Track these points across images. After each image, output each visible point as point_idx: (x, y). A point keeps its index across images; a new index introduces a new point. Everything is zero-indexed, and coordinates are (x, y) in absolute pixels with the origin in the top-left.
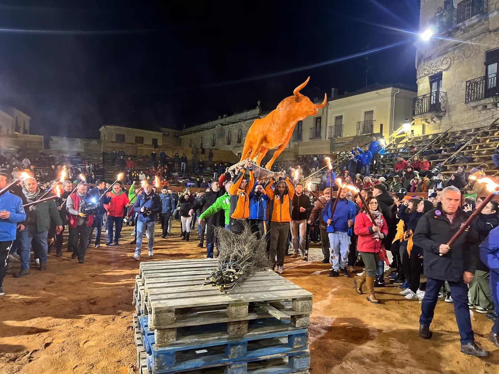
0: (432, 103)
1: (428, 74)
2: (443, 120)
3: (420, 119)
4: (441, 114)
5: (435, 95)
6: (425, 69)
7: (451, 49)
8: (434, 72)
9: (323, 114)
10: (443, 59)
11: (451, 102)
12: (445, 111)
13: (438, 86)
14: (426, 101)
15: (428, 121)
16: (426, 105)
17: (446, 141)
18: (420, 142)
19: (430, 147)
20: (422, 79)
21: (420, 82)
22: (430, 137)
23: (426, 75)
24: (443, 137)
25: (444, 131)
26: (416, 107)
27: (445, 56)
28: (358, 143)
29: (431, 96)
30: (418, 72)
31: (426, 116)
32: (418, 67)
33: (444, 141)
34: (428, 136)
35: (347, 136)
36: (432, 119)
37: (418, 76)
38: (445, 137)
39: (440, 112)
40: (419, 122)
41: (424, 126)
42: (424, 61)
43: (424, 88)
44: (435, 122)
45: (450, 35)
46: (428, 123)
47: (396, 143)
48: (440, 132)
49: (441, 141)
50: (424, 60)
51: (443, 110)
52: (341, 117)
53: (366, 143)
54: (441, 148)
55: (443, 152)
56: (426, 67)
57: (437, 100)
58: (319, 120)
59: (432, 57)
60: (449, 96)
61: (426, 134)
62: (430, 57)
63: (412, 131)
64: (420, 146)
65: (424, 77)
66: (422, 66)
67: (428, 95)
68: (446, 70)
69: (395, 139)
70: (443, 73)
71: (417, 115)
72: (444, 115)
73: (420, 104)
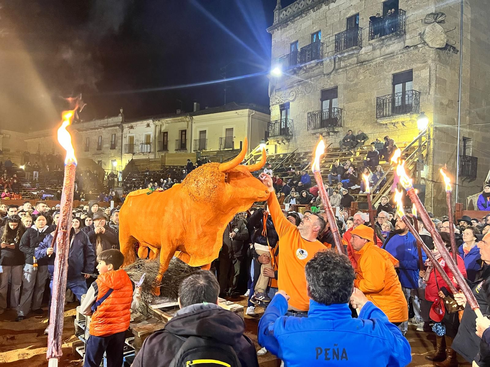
0: (282, 128)
1: (279, 103)
2: (291, 143)
3: (273, 140)
4: (289, 138)
5: (284, 121)
6: (276, 98)
7: (296, 84)
8: (283, 102)
9: (188, 128)
10: (290, 91)
11: (296, 128)
12: (292, 135)
13: (286, 114)
14: (277, 125)
15: (279, 142)
16: (278, 129)
17: (294, 160)
18: (274, 160)
19: (282, 165)
20: (274, 106)
21: (273, 109)
22: (281, 156)
23: (277, 103)
24: (291, 157)
25: (292, 152)
26: (270, 129)
27: (292, 89)
28: (221, 157)
29: (281, 122)
30: (271, 100)
31: (278, 138)
32: (270, 96)
33: (292, 160)
34: (279, 155)
35: (211, 150)
36: (282, 141)
37: (271, 104)
38: (292, 156)
39: (288, 136)
40: (273, 143)
41: (276, 146)
42: (276, 92)
43: (276, 114)
44: (284, 143)
45: (295, 72)
46: (279, 144)
47: (254, 160)
48: (289, 152)
49: (290, 160)
50: (276, 90)
51: (291, 134)
52: (205, 132)
53: (229, 157)
54: (290, 166)
55: (292, 169)
56: (277, 97)
57: (286, 125)
58: (184, 133)
59: (282, 89)
60: (295, 123)
61: (278, 153)
62: (280, 89)
63: (267, 150)
64: (274, 164)
65: (276, 104)
66: (274, 95)
67: (279, 121)
68: (293, 101)
69: (253, 156)
70: (291, 103)
71: (271, 137)
72: (292, 138)
73: (273, 128)
